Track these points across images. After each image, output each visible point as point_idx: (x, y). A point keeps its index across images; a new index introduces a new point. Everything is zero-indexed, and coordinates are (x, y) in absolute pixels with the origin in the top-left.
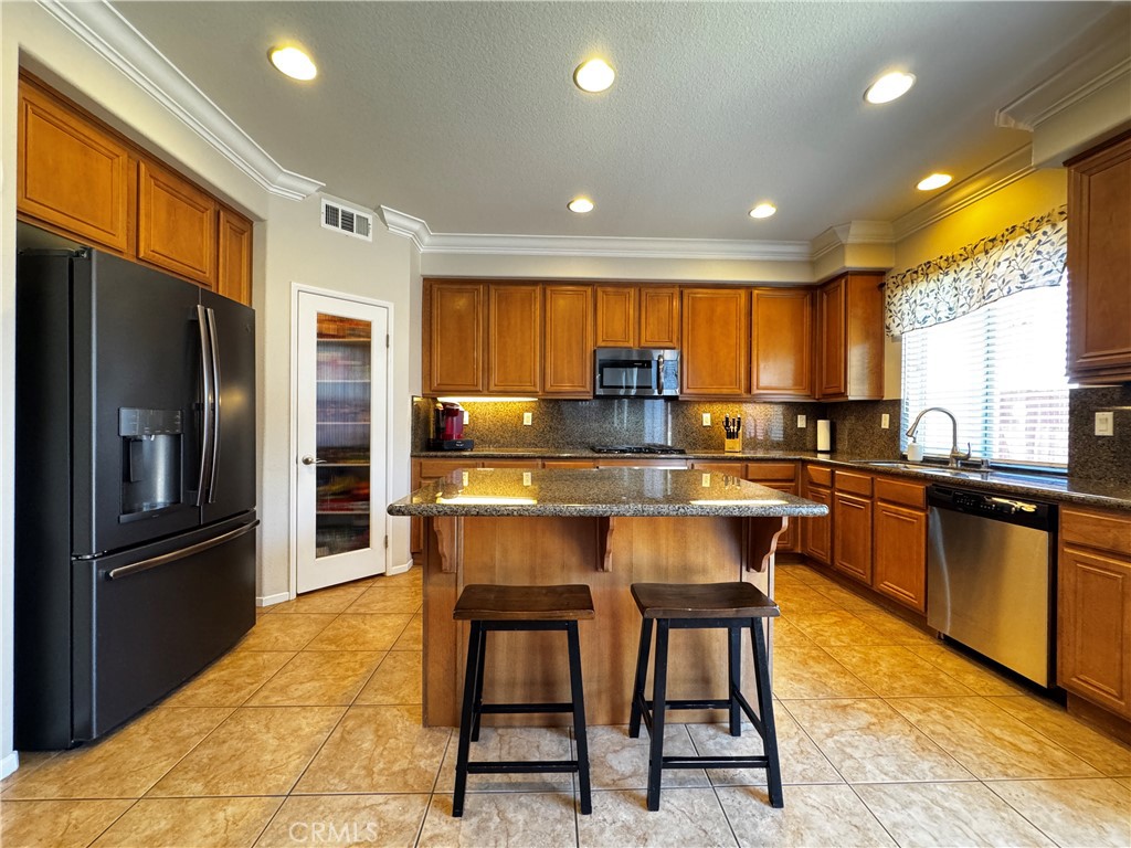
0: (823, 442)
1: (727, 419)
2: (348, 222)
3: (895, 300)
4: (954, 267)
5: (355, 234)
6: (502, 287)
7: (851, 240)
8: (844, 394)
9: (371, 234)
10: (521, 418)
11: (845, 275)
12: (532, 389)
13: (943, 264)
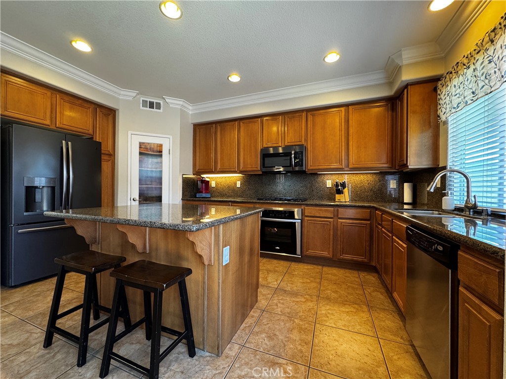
0: (407, 197)
1: (337, 183)
2: (151, 105)
3: (442, 96)
4: (472, 61)
5: (155, 110)
6: (222, 124)
7: (405, 62)
8: (406, 165)
9: (161, 109)
10: (236, 184)
11: (407, 86)
12: (234, 170)
13: (465, 61)
